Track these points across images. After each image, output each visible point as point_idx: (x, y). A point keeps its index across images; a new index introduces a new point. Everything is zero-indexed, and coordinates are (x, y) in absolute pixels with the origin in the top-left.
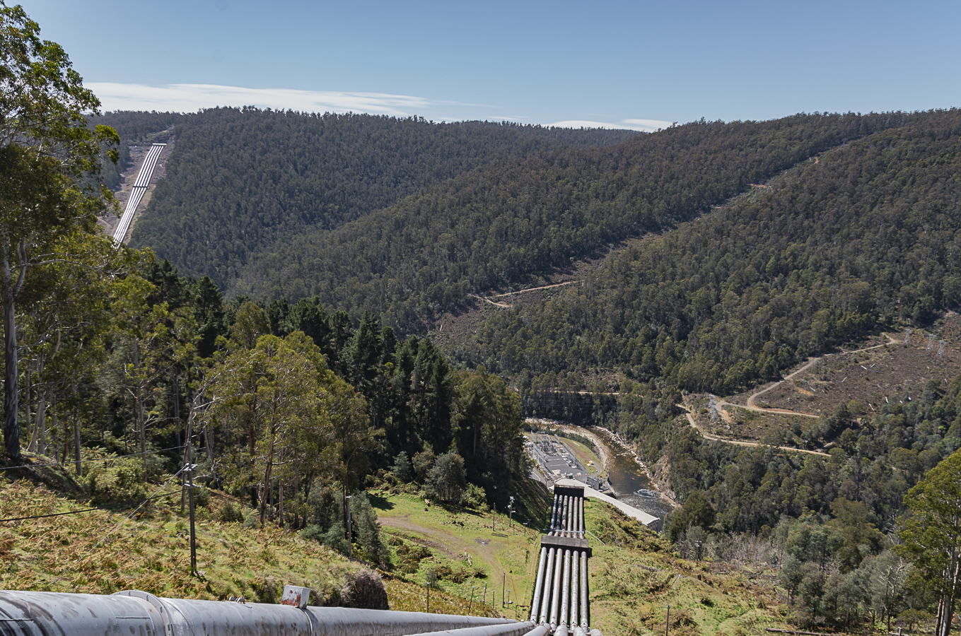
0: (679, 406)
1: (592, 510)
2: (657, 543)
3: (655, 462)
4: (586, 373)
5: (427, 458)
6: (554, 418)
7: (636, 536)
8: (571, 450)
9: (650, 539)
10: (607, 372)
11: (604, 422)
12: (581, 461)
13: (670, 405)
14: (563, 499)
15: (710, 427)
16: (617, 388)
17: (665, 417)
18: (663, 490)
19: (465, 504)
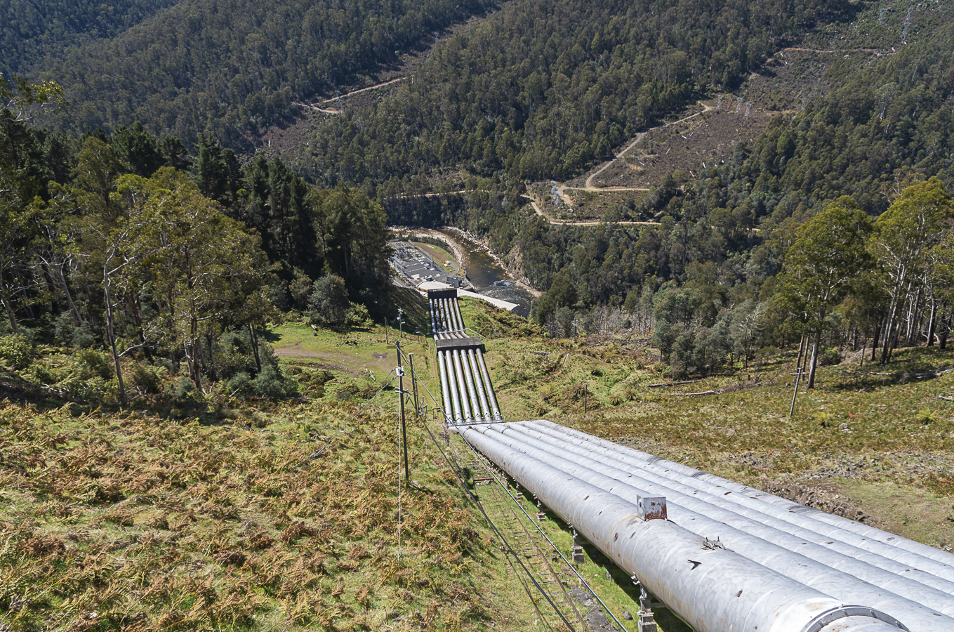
0: (524, 196)
1: (467, 309)
2: (529, 328)
3: (507, 253)
4: (430, 174)
5: (305, 284)
6: (405, 224)
7: (510, 325)
8: (427, 254)
9: (523, 326)
10: (451, 171)
11: (454, 222)
12: (438, 262)
13: (515, 196)
14: (438, 302)
15: (554, 213)
16: (462, 186)
17: (512, 208)
18: (518, 278)
19: (351, 322)
